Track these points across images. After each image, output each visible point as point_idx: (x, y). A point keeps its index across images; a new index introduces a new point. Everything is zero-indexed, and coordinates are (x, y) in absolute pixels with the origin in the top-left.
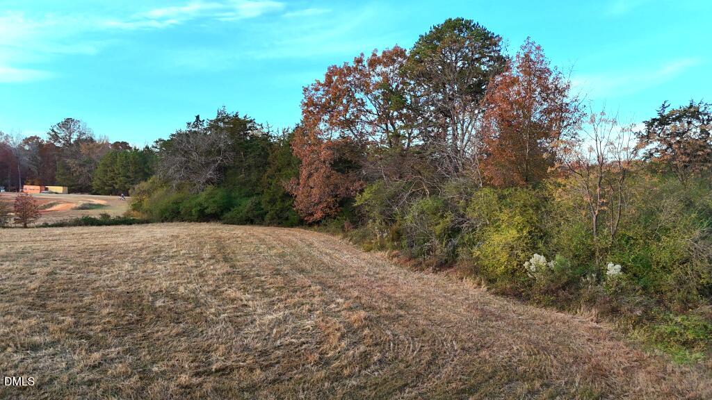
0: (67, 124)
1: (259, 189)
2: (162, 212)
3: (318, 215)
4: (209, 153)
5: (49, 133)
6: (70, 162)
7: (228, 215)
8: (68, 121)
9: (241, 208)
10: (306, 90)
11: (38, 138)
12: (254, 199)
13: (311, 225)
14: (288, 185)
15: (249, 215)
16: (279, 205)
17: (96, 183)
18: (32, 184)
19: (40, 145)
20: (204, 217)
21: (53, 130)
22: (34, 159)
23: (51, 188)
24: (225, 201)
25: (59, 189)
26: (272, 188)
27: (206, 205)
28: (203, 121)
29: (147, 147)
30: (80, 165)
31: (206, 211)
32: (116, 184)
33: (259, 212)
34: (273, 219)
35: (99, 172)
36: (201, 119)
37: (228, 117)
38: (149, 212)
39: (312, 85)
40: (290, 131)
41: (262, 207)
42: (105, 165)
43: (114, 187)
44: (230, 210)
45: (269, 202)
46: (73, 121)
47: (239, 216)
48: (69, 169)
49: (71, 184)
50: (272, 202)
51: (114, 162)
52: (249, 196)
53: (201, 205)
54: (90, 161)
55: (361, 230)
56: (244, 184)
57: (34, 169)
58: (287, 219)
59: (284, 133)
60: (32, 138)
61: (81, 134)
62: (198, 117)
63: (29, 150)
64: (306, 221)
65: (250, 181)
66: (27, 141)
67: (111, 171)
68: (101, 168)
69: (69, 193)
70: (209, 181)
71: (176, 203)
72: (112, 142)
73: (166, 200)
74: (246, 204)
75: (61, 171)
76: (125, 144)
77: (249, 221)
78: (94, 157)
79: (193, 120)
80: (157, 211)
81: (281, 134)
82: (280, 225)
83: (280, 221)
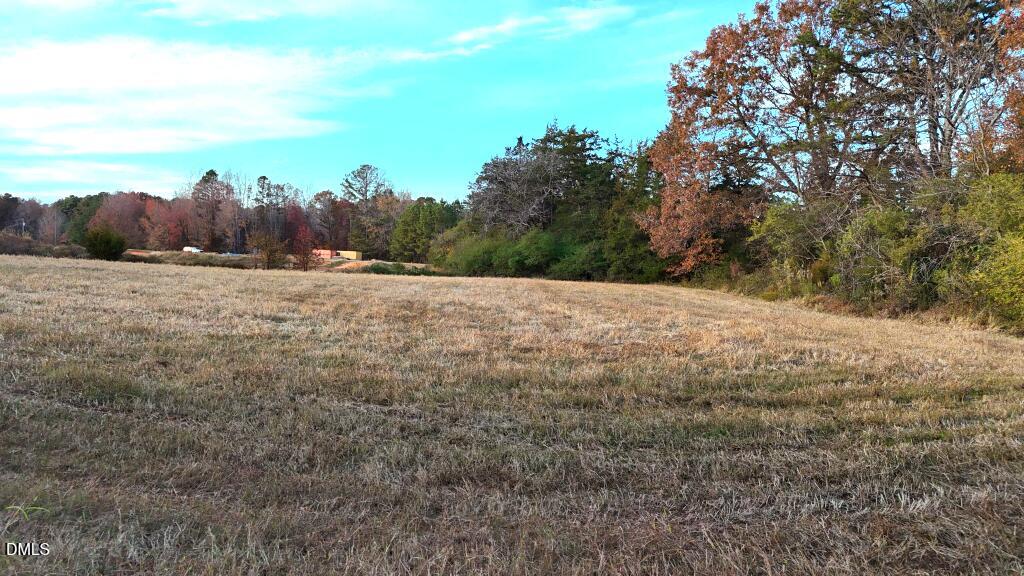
0: (363, 172)
1: (600, 232)
2: (470, 265)
3: (688, 264)
4: (532, 182)
5: (342, 184)
6: (366, 221)
7: (555, 267)
8: (365, 168)
9: (574, 257)
10: (674, 68)
11: (331, 193)
12: (593, 245)
13: (676, 281)
14: (642, 220)
15: (586, 267)
16: (629, 252)
17: (394, 247)
18: (324, 249)
19: (333, 202)
20: (523, 270)
21: (347, 181)
22: (325, 220)
23: (342, 253)
24: (553, 248)
25: (352, 255)
26: (619, 227)
27: (526, 254)
28: (528, 144)
29: (457, 202)
30: (377, 225)
31: (526, 261)
32: (418, 247)
33: (599, 263)
34: (619, 272)
35: (398, 232)
36: (525, 143)
37: (560, 134)
38: (453, 265)
39: (686, 58)
40: (650, 144)
41: (605, 256)
42: (405, 223)
43: (415, 253)
44: (559, 261)
45: (614, 249)
46: (369, 168)
47: (570, 269)
48: (364, 229)
49: (365, 248)
50: (619, 248)
51: (416, 218)
52: (585, 240)
53: (519, 254)
54: (389, 219)
55: (757, 275)
56: (579, 225)
57: (325, 231)
58: (641, 272)
59: (639, 148)
60: (325, 193)
61: (380, 185)
62: (520, 139)
63: (321, 210)
64: (669, 273)
65: (588, 219)
66: (318, 197)
67: (412, 231)
68: (401, 227)
69: (363, 259)
70: (532, 221)
71: (488, 252)
72: (414, 198)
73: (476, 249)
74: (582, 252)
75: (355, 232)
76: (430, 200)
77: (586, 276)
78: (392, 213)
79: (514, 144)
80: (464, 263)
81: (635, 149)
82: (630, 280)
83: (630, 275)
